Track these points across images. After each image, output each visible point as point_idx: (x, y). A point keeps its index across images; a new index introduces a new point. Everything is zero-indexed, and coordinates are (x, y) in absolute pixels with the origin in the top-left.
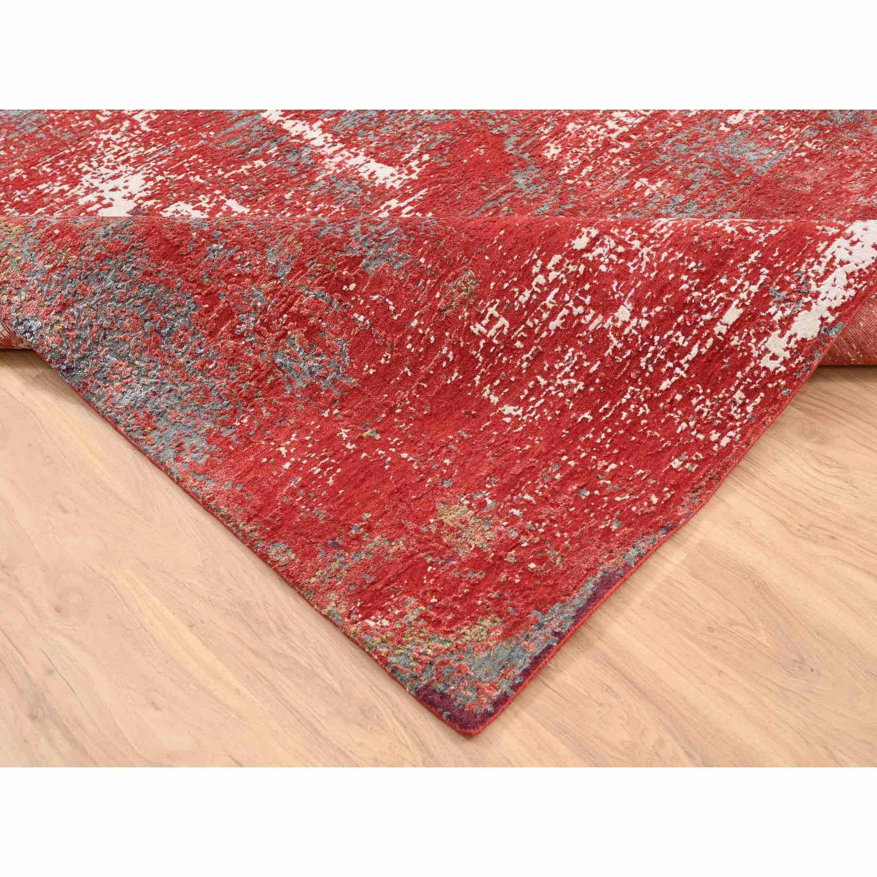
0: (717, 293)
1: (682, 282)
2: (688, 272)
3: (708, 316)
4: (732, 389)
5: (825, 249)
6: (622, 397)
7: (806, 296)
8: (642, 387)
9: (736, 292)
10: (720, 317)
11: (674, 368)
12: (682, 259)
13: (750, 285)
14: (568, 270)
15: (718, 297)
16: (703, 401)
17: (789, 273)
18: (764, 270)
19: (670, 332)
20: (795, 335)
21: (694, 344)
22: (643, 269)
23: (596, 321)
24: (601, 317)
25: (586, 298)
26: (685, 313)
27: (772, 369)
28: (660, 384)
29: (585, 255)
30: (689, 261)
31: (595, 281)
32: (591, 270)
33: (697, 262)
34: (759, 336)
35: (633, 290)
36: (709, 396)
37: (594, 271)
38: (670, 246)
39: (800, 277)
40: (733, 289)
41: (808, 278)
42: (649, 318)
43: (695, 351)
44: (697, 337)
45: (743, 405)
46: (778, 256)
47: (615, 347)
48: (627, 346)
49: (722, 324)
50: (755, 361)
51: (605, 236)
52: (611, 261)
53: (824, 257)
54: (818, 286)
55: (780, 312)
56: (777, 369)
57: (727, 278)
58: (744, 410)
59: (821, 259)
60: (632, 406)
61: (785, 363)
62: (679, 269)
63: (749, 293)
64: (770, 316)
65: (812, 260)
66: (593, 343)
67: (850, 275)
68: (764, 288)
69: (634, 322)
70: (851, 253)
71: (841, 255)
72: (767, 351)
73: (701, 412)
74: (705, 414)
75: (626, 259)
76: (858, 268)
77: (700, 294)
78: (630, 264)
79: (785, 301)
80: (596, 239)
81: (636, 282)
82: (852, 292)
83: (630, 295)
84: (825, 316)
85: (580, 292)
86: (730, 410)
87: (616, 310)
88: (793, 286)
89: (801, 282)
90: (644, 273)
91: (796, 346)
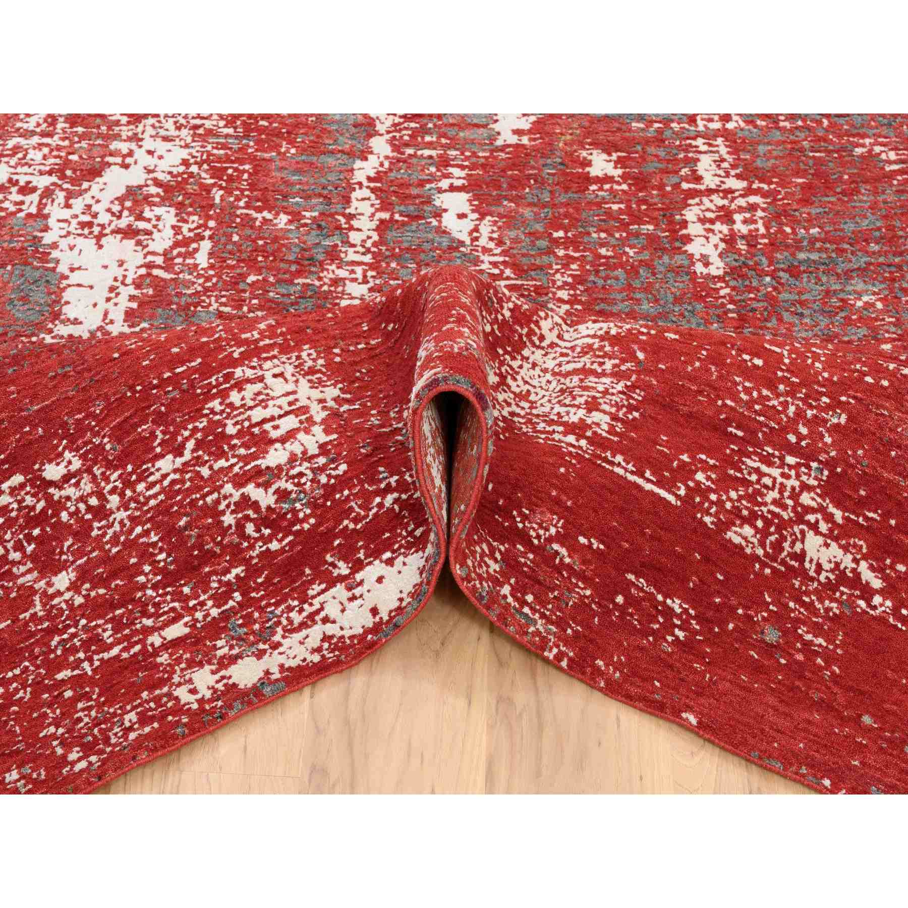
0: (173, 601)
1: (142, 573)
2: (154, 563)
3: (149, 622)
4: (129, 707)
5: (319, 594)
6: (11, 670)
7: (264, 643)
8: (38, 667)
9: (194, 608)
10: (162, 628)
11: (83, 661)
12: (154, 545)
13: (213, 606)
14: (23, 500)
15: (171, 605)
16: (89, 708)
17: (261, 610)
18: (237, 596)
19: (100, 622)
20: (230, 677)
21: (119, 644)
22: (108, 537)
23: (29, 577)
24: (36, 574)
25: (29, 544)
26: (127, 608)
27: (182, 702)
28: (59, 671)
29: (51, 490)
30: (161, 550)
31: (48, 529)
32: (50, 512)
33: (169, 555)
34: (192, 664)
35: (85, 558)
36: (100, 706)
37: (52, 516)
38: (149, 520)
39: (270, 620)
40: (192, 603)
41: (279, 623)
42: (86, 597)
43: (115, 651)
44: (127, 638)
45: (131, 729)
46: (261, 584)
47: (36, 613)
48: (48, 617)
49: (160, 634)
50: (170, 687)
51: (85, 475)
52: (78, 510)
53: (311, 605)
54: (284, 637)
55: (227, 649)
56: (188, 703)
57: (192, 589)
58: (125, 736)
59: (306, 606)
60: (15, 685)
61: (201, 701)
62: (146, 555)
63: (208, 615)
64: (215, 648)
65: (296, 603)
66: (14, 598)
67: (326, 638)
68: (225, 616)
69: (67, 596)
70: (343, 611)
71: (332, 610)
72: (190, 681)
73: (80, 720)
74: (82, 725)
75: (94, 516)
76: (341, 633)
77: (154, 594)
78: (96, 524)
79: (240, 639)
80: (74, 475)
81: (93, 550)
82: (316, 658)
83: (79, 562)
84: (271, 671)
85: (25, 535)
86: (111, 729)
87: (56, 574)
88: (257, 627)
89: (267, 625)
90: (107, 543)
91: (223, 688)
